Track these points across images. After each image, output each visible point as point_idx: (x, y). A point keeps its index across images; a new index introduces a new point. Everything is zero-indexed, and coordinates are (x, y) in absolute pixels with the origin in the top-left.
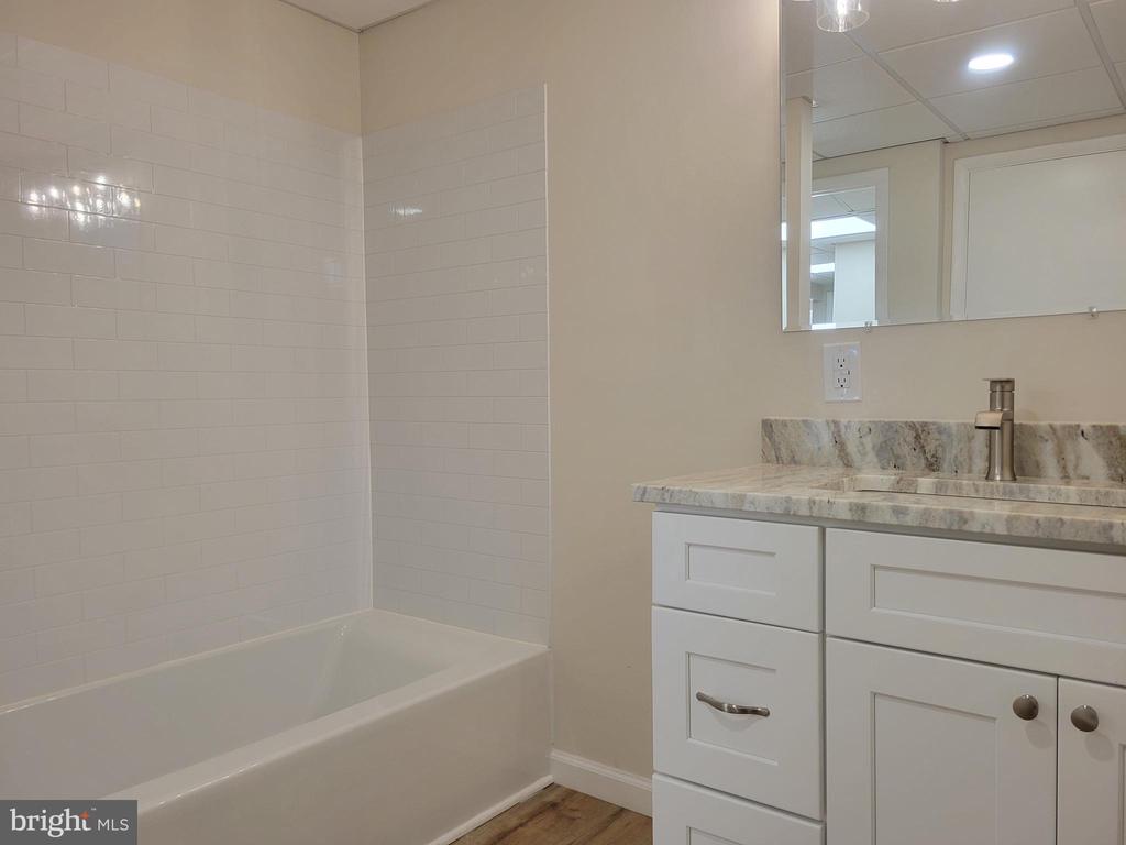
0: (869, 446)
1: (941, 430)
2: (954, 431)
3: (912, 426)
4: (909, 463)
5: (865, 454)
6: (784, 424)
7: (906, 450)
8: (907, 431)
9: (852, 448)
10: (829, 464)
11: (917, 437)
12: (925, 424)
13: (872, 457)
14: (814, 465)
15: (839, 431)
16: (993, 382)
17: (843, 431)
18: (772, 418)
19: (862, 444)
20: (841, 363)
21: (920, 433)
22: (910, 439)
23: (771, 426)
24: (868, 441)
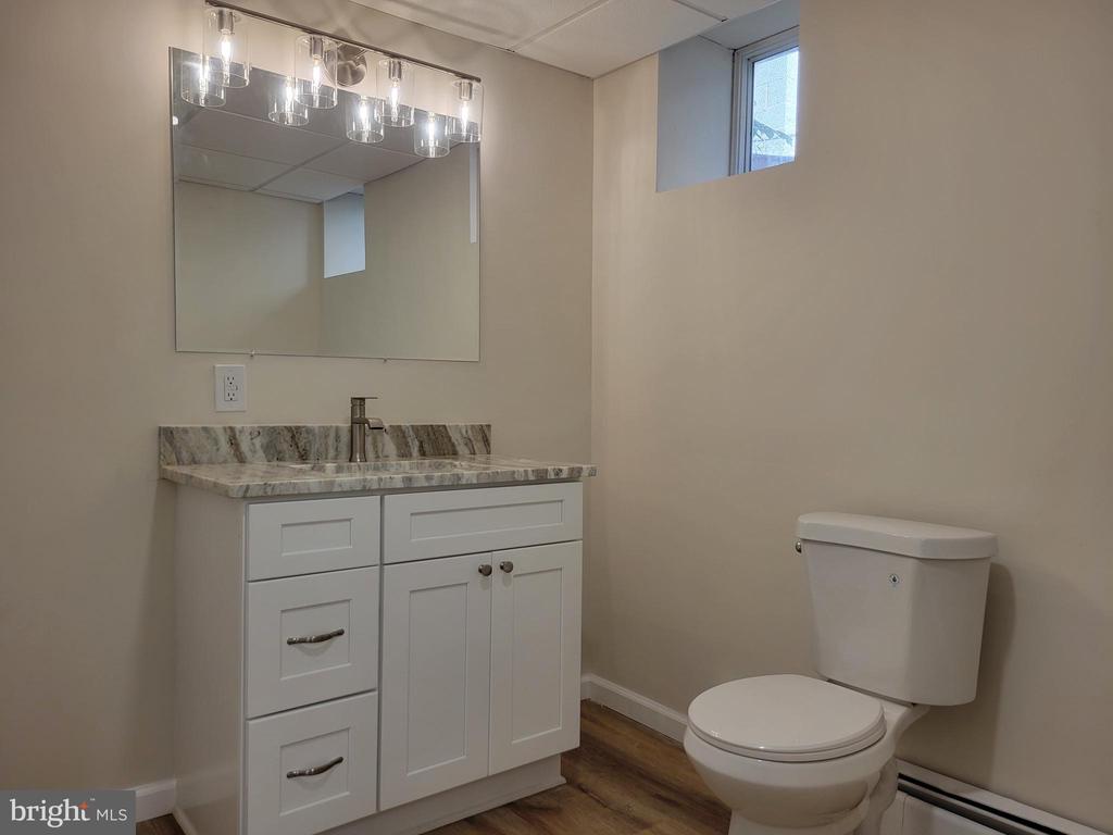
0: (258, 445)
1: (309, 431)
2: (317, 431)
3: (289, 429)
4: (287, 456)
5: (255, 452)
6: (185, 431)
7: (285, 446)
8: (286, 432)
9: (245, 447)
10: (225, 462)
11: (293, 437)
12: (298, 428)
13: (261, 453)
14: (213, 463)
15: (235, 435)
16: (353, 399)
17: (238, 433)
18: (173, 426)
19: (253, 444)
20: (231, 380)
21: (294, 433)
22: (288, 438)
23: (171, 432)
24: (258, 442)
